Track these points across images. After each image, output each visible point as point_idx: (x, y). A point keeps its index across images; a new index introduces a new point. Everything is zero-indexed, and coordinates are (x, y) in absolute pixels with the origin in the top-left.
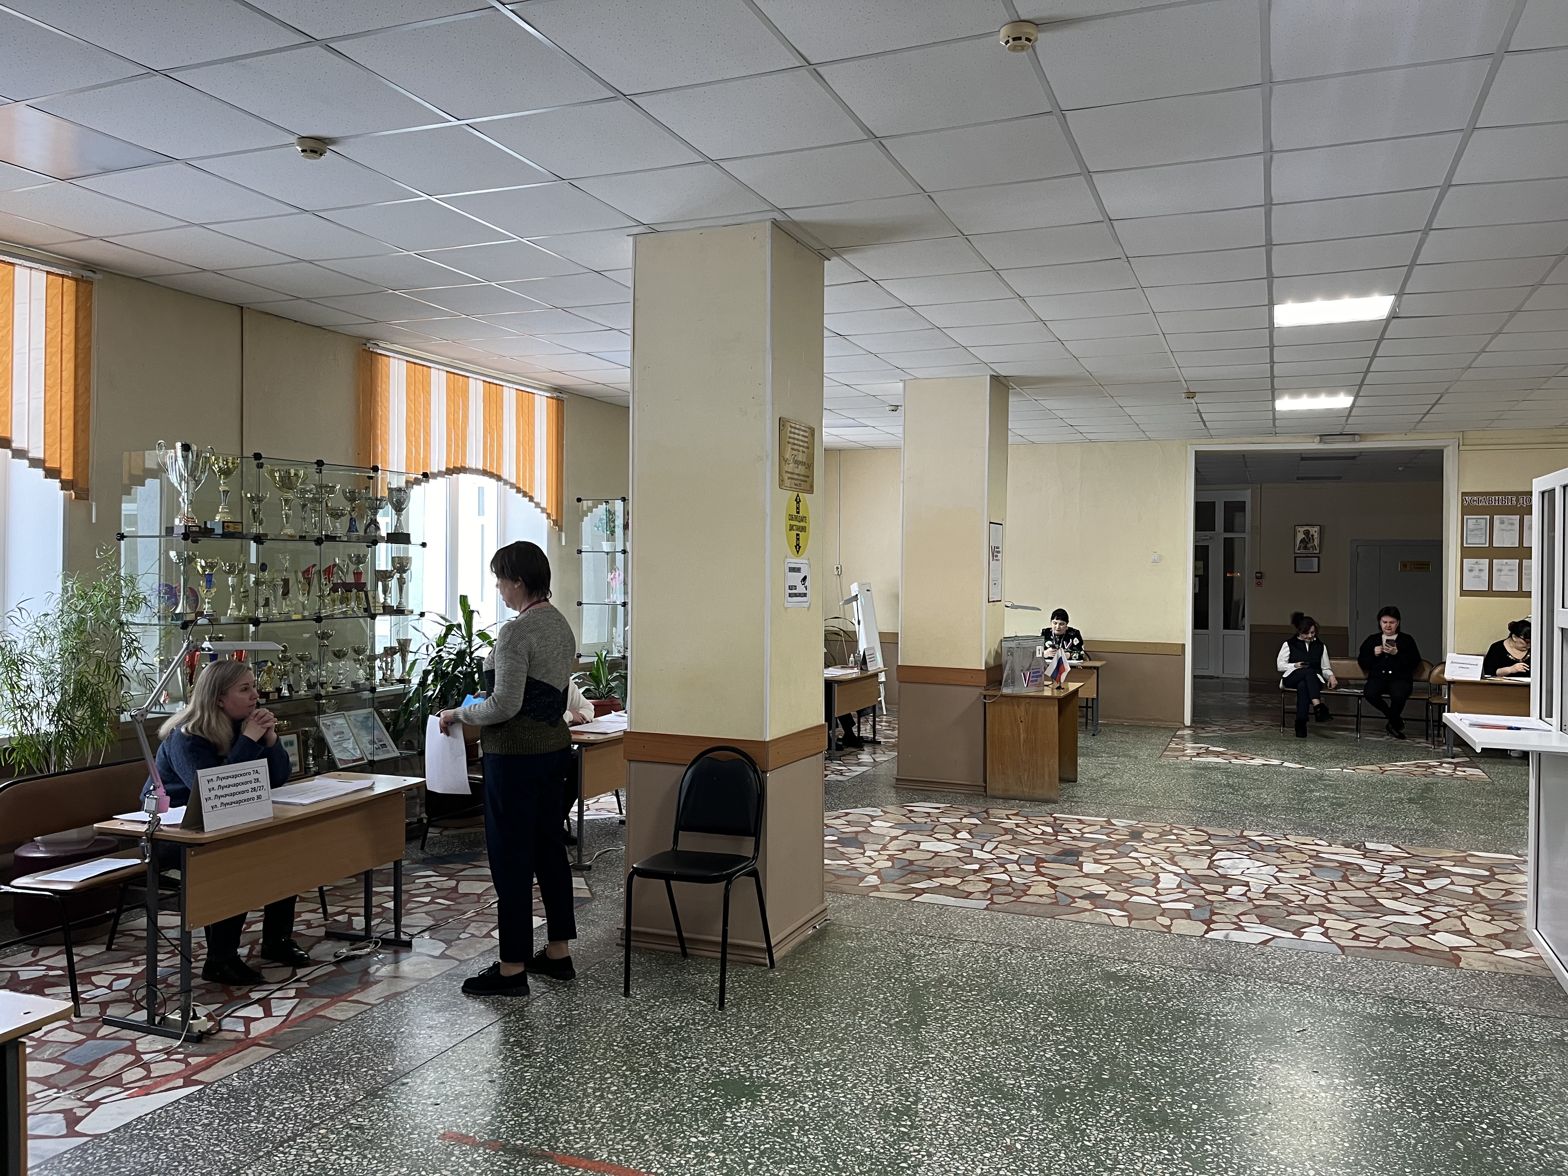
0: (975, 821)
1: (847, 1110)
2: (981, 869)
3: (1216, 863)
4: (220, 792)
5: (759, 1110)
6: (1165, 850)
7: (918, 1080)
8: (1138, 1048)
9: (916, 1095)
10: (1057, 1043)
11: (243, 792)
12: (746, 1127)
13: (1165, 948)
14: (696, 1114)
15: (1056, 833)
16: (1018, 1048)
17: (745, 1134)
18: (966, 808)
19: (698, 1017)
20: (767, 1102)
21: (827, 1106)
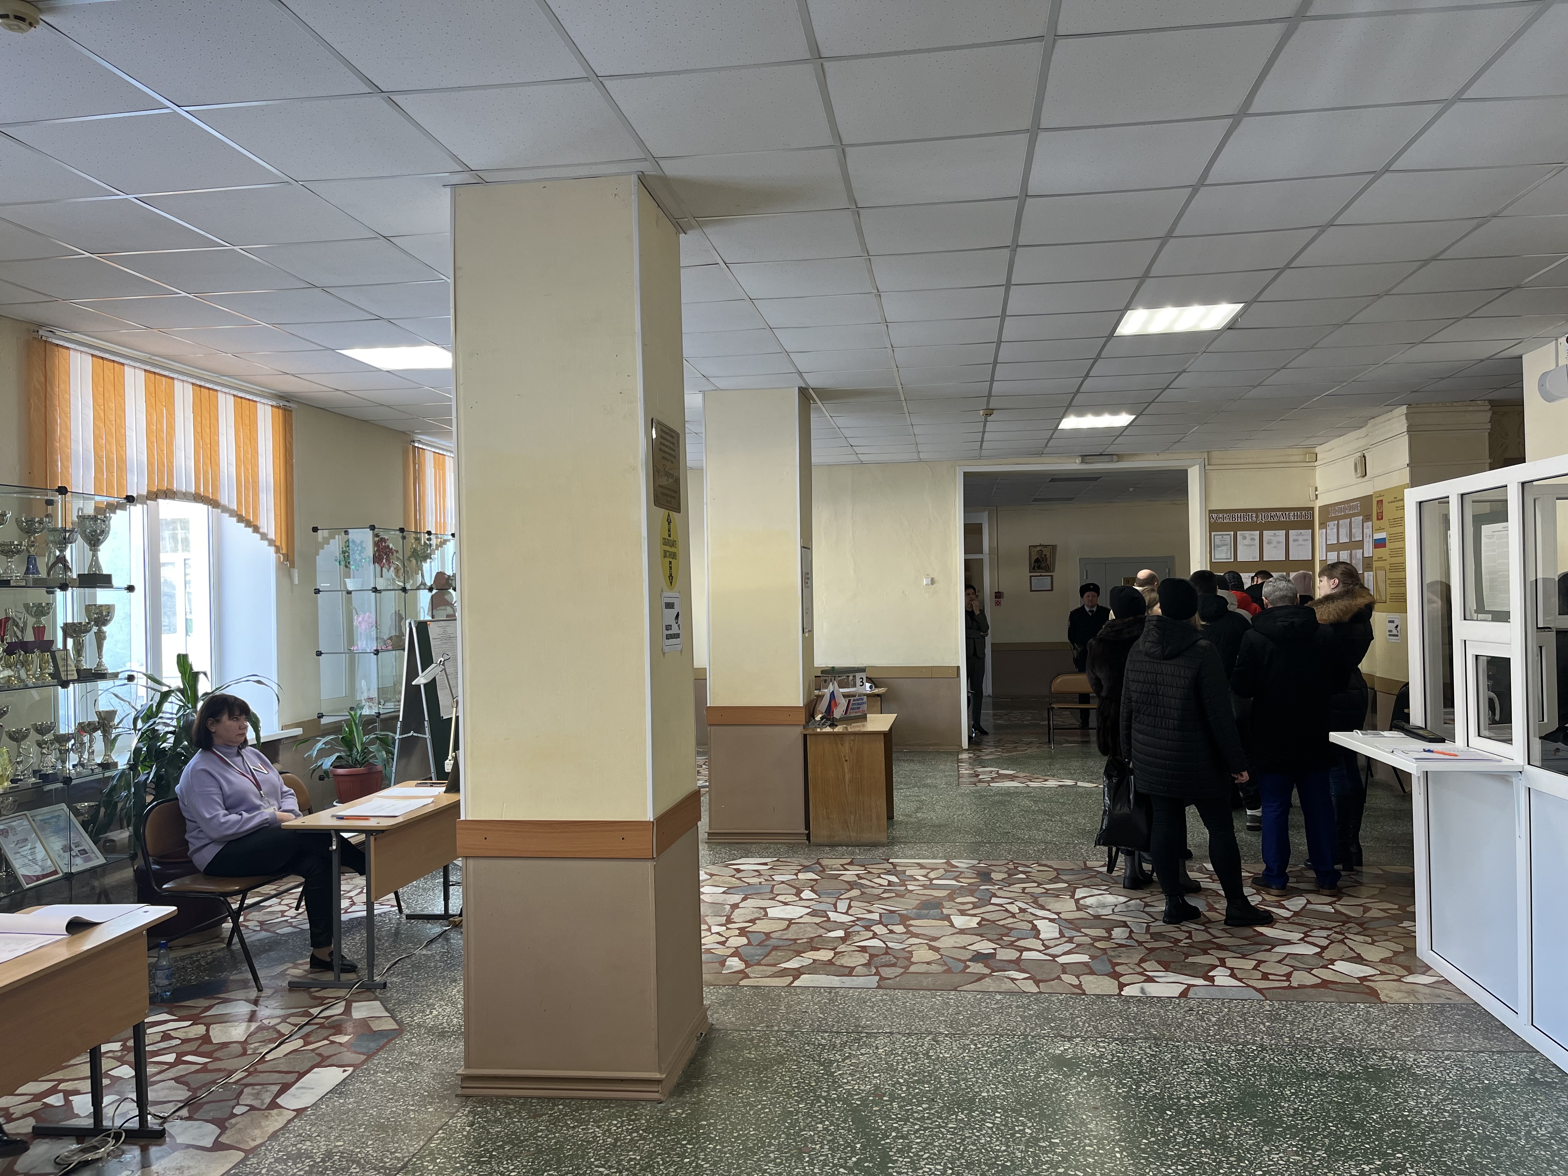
0: (812, 876)
3: (1081, 902)
6: (1023, 892)
13: (1093, 1015)
15: (903, 883)
18: (796, 861)
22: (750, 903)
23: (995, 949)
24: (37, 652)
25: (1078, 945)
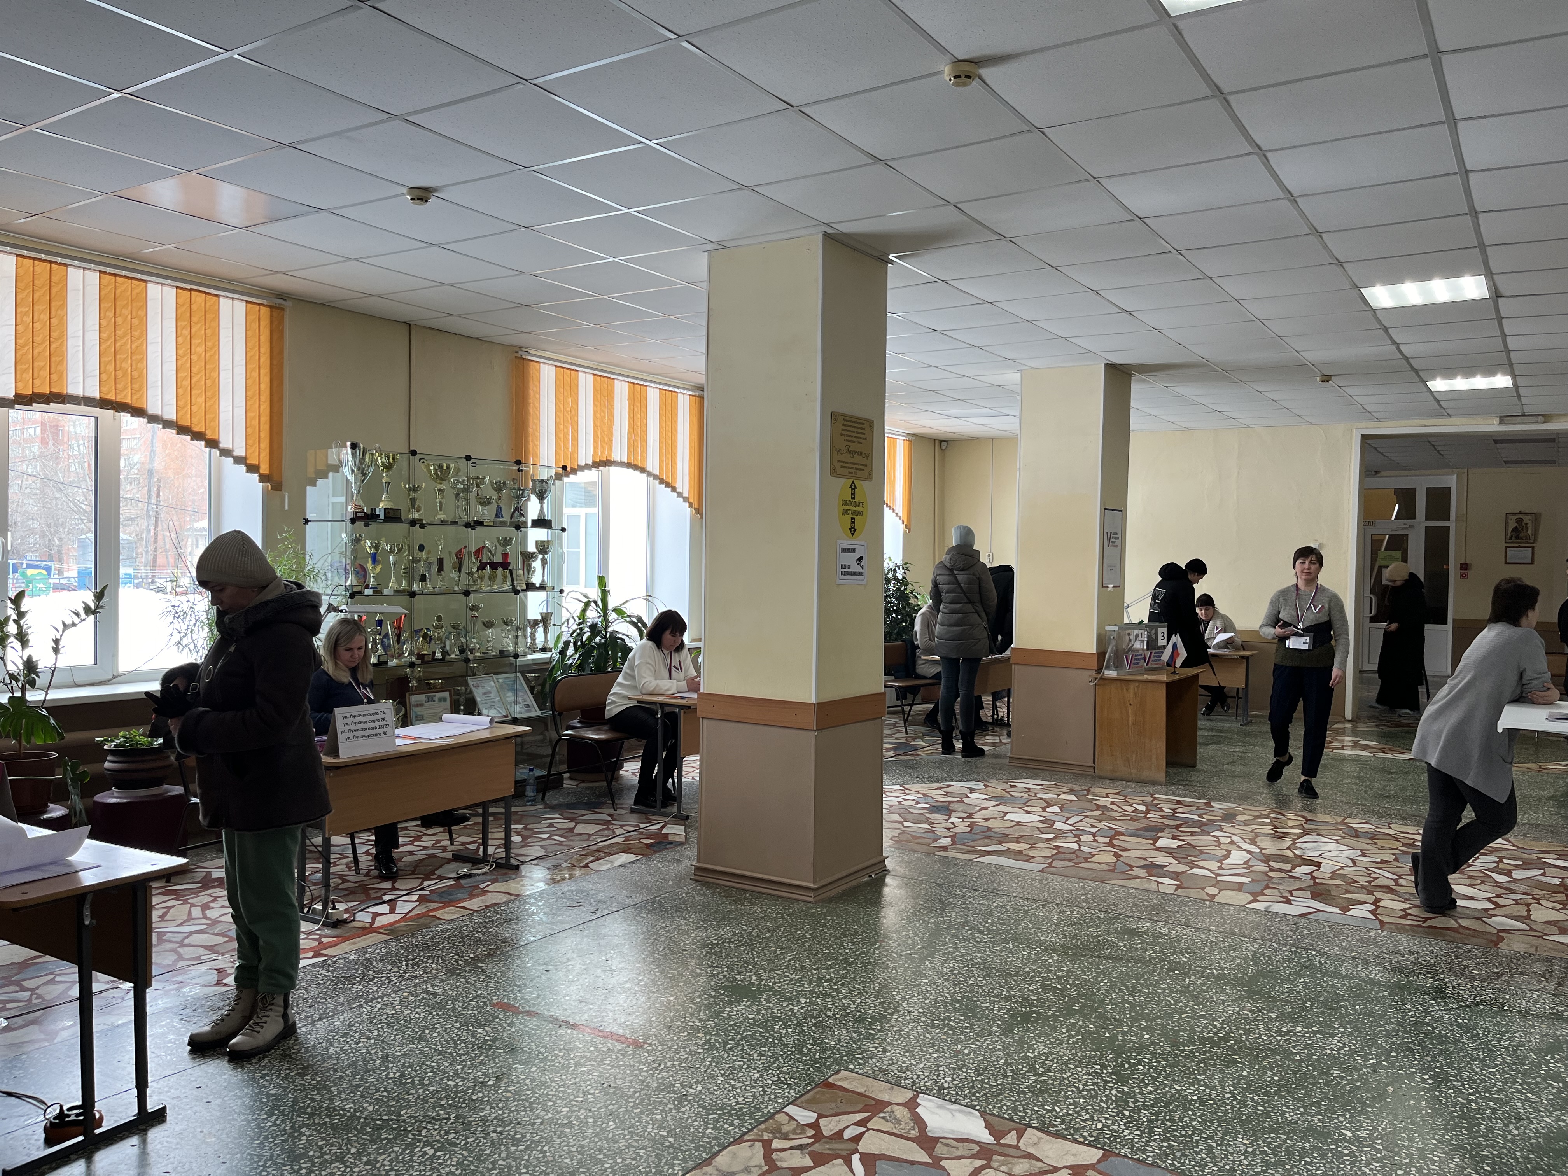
0: (1073, 798)
1: (829, 1014)
2: (1054, 838)
3: (1298, 845)
4: (353, 727)
5: (755, 1008)
6: (1251, 832)
7: (904, 998)
8: (1120, 989)
9: (895, 1008)
10: (1045, 979)
11: (372, 728)
12: (738, 1019)
13: (1198, 913)
14: (700, 1007)
15: (1148, 811)
16: (1006, 980)
17: (735, 1024)
18: (1070, 786)
19: (736, 938)
20: (764, 1003)
21: (815, 1010)
22: (1001, 808)
23: (1170, 864)
24: (500, 569)
25: (1252, 871)
